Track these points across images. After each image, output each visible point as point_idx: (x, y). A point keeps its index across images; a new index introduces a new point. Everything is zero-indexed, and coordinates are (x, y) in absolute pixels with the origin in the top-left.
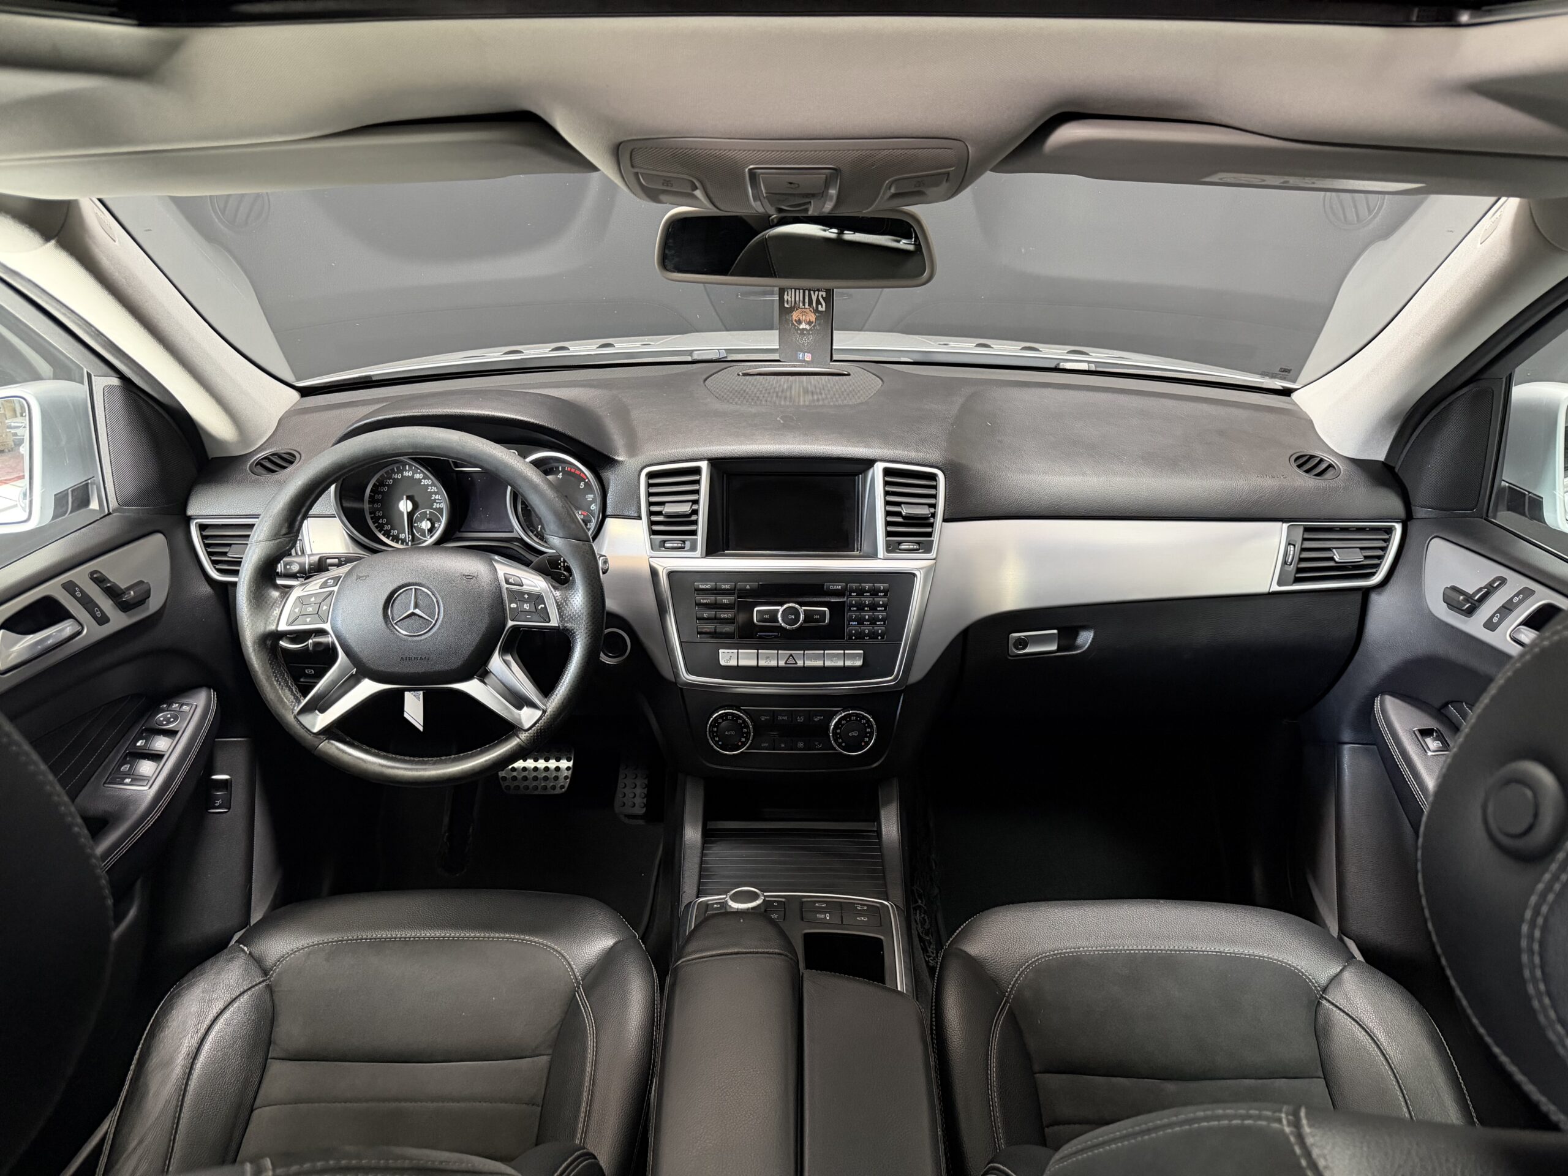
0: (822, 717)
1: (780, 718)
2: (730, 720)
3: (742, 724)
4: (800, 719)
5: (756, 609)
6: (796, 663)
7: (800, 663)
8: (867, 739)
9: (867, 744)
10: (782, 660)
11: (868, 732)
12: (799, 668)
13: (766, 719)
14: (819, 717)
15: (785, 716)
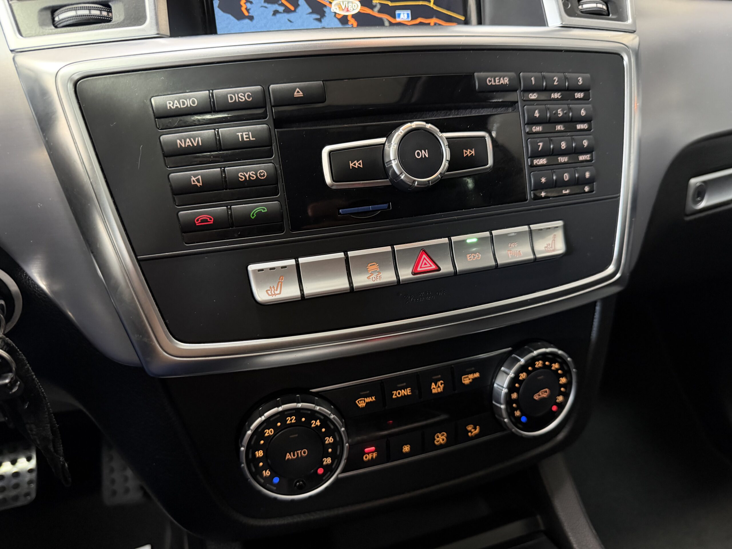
0: (477, 375)
1: (396, 394)
2: (291, 425)
3: (321, 427)
4: (437, 388)
5: (326, 151)
6: (439, 269)
7: (446, 268)
8: (560, 399)
9: (561, 406)
10: (406, 265)
11: (564, 385)
12: (446, 277)
13: (367, 403)
14: (471, 376)
15: (404, 388)
